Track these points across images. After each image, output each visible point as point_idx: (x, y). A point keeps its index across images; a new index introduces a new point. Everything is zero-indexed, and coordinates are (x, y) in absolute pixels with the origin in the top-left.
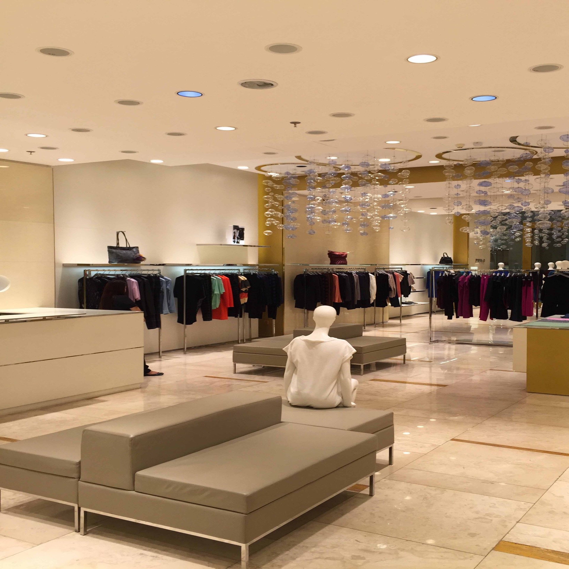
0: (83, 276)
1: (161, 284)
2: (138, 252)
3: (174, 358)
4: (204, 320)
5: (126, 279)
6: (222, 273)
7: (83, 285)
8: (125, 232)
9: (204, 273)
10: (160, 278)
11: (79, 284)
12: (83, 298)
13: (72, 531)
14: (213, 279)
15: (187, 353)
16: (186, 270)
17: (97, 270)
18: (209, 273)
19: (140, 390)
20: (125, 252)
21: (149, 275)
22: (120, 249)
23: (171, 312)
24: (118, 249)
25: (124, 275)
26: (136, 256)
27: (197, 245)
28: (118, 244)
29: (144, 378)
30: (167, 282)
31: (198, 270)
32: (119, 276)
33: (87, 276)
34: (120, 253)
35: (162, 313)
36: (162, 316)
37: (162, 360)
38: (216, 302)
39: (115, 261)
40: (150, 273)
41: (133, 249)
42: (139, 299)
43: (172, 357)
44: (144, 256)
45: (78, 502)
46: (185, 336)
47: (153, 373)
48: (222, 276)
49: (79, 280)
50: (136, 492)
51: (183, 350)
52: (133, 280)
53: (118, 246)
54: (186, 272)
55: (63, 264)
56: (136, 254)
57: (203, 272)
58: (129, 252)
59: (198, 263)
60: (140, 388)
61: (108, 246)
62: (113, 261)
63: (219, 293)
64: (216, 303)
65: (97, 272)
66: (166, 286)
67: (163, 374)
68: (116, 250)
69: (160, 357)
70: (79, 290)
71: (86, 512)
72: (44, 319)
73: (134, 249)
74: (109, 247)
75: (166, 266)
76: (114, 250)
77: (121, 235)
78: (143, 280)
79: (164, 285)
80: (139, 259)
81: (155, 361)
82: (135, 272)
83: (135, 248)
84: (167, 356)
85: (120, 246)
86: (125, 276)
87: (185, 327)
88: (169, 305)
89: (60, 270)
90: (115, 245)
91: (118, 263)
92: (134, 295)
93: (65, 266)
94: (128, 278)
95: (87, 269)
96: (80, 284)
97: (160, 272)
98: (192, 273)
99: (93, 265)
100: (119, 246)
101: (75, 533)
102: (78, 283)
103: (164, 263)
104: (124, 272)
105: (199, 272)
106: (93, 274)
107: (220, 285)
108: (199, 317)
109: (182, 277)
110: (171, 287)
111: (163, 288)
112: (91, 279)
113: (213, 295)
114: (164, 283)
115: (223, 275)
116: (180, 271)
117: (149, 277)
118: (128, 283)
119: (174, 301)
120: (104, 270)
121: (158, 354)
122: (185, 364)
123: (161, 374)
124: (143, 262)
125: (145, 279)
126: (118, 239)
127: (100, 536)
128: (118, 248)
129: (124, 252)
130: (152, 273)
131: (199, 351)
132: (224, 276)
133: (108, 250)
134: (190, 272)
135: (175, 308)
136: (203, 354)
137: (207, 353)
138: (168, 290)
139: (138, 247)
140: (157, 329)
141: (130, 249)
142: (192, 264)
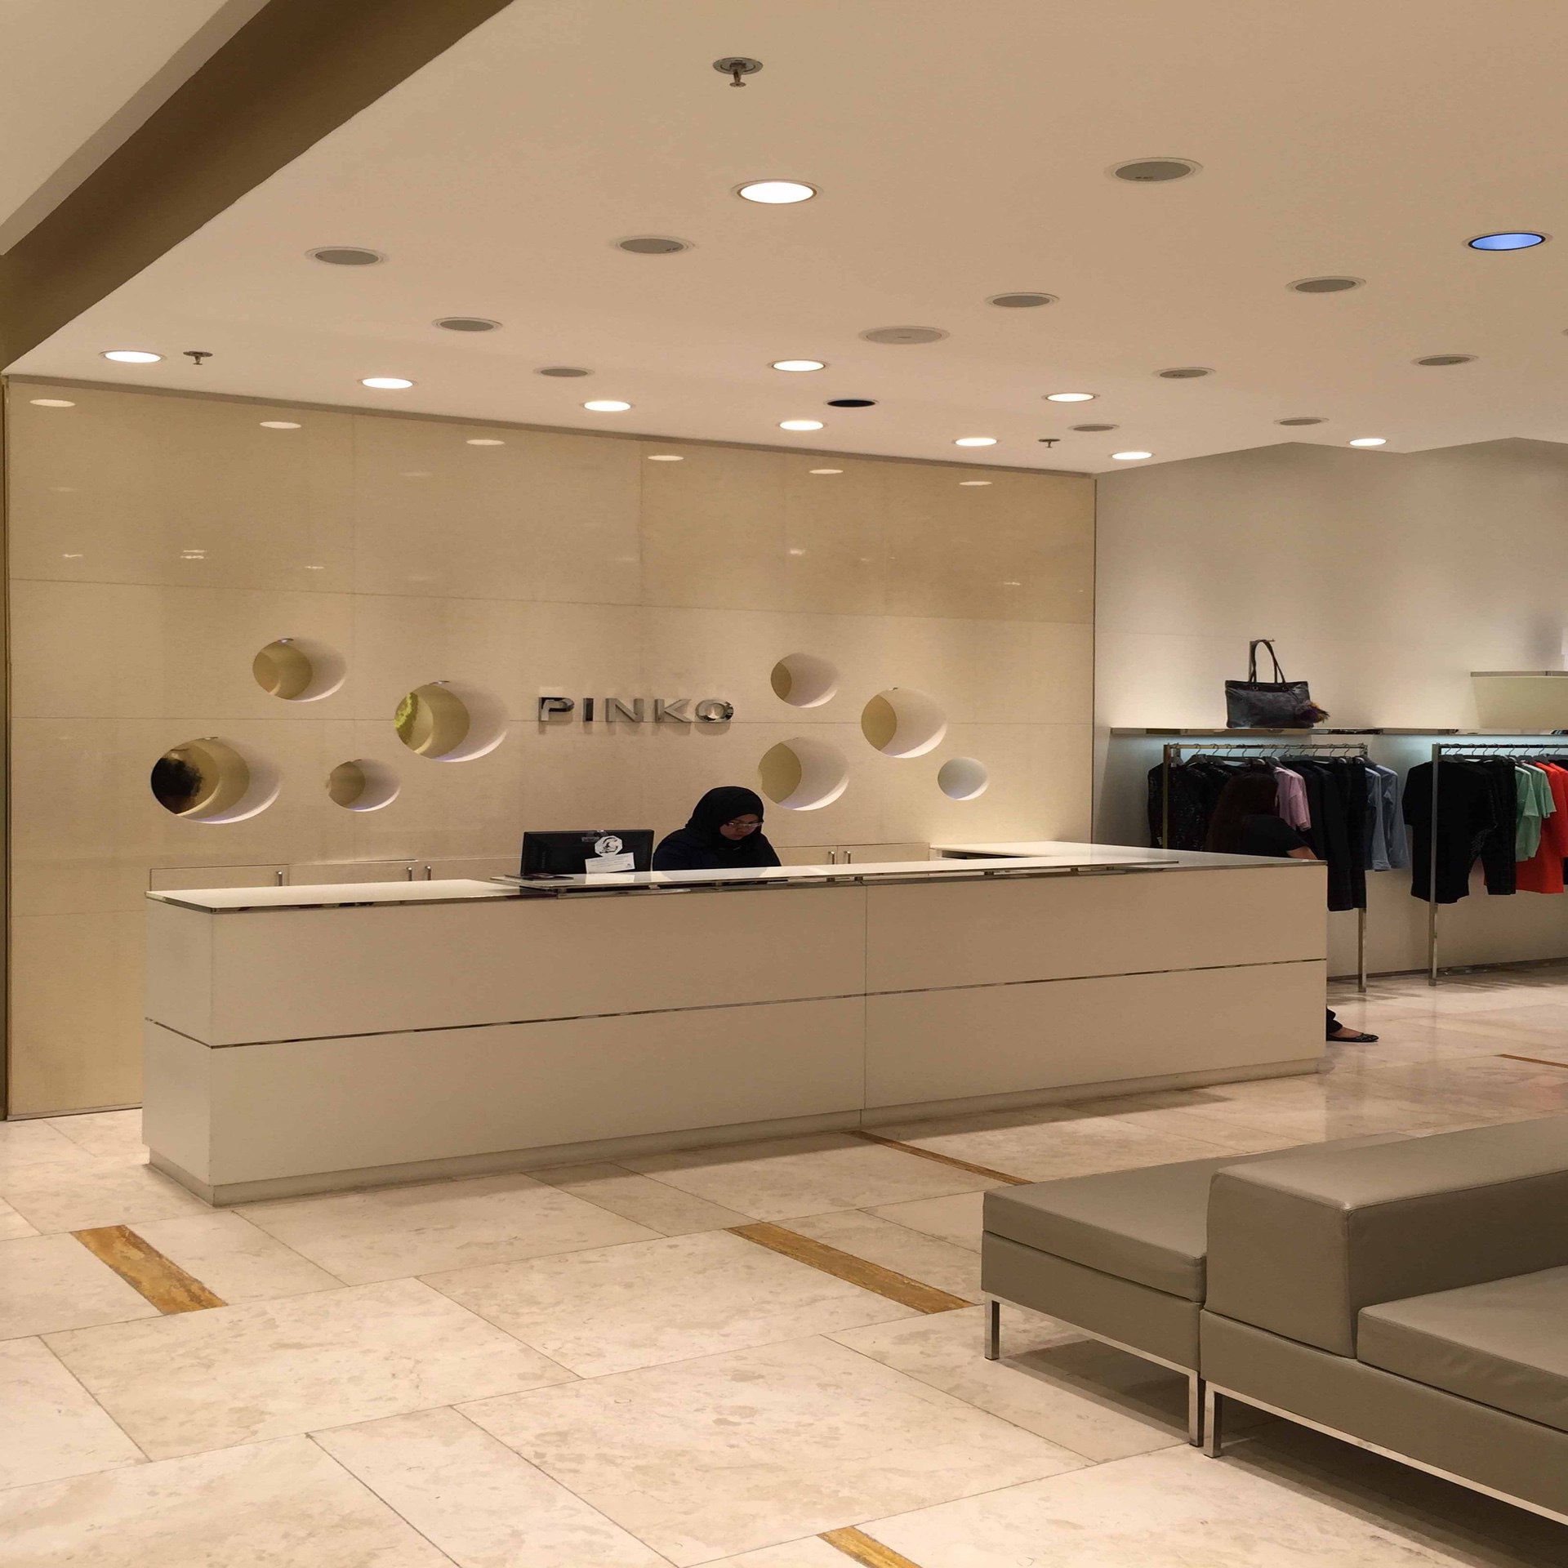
0: (1162, 762)
1: (1369, 785)
2: (1308, 697)
3: (1402, 994)
4: (1493, 890)
5: (1274, 769)
6: (1548, 755)
7: (1160, 784)
8: (1273, 641)
9: (1494, 755)
10: (1367, 769)
11: (1149, 783)
12: (1161, 821)
13: (1181, 1441)
14: (1522, 773)
15: (1437, 983)
16: (1438, 748)
17: (1197, 746)
18: (1508, 756)
19: (1315, 1078)
20: (1271, 698)
21: (1336, 759)
22: (1259, 690)
23: (1394, 864)
24: (1252, 690)
25: (1267, 760)
26: (1302, 707)
27: (1473, 674)
28: (1253, 674)
29: (1327, 1047)
30: (1387, 778)
31: (1475, 746)
32: (1255, 763)
33: (1172, 760)
34: (1260, 700)
35: (1370, 867)
36: (1369, 875)
37: (1368, 998)
38: (1527, 838)
39: (1244, 722)
40: (1337, 753)
41: (1292, 687)
42: (1308, 825)
43: (1394, 991)
44: (1321, 707)
45: (1199, 1366)
46: (1433, 936)
47: (1347, 1035)
48: (1548, 765)
49: (1150, 772)
50: (1358, 1363)
51: (1427, 975)
52: (1291, 773)
53: (1253, 681)
54: (1440, 752)
55: (1112, 729)
56: (1301, 702)
57: (1490, 752)
58: (1282, 697)
59: (1473, 726)
60: (1317, 1073)
61: (1227, 682)
62: (1238, 722)
63: (1537, 815)
64: (1528, 844)
65: (1197, 750)
66: (1383, 793)
67: (1377, 1038)
68: (1247, 692)
69: (1362, 990)
70: (1149, 800)
71: (1217, 1396)
72: (1074, 871)
73: (1295, 689)
74: (1232, 685)
75: (1383, 734)
76: (1243, 693)
77: (1261, 649)
78: (1320, 773)
79: (1377, 790)
80: (1308, 716)
81: (1349, 1000)
82: (1295, 752)
83: (1299, 686)
84: (1380, 989)
85: (1260, 679)
86: (1271, 764)
87: (1434, 911)
88: (1389, 845)
89: (1104, 744)
90: (1245, 679)
91: (1252, 726)
92: (1294, 814)
93: (1119, 734)
94: (1279, 769)
95: (1173, 742)
96: (1152, 782)
97: (1366, 753)
98: (1456, 756)
99: (1189, 732)
100: (1255, 680)
101: (1188, 1447)
102: (1149, 779)
103: (1378, 726)
104: (1267, 753)
105: (1479, 752)
106: (1186, 755)
107: (1542, 792)
108: (1476, 881)
109: (1427, 767)
110: (1395, 795)
111: (1373, 798)
112: (1182, 768)
113: (1519, 822)
114: (1376, 784)
115: (1551, 761)
116: (1423, 750)
117: (1335, 764)
118: (1280, 780)
119: (1403, 833)
120: (1215, 746)
121: (1357, 981)
122: (1434, 1016)
123: (1372, 1039)
124: (1321, 723)
125: (1324, 771)
126: (1253, 661)
127: (1255, 1467)
128: (1252, 685)
129: (1270, 695)
130: (1342, 755)
131: (1475, 982)
132: (1552, 764)
133: (1227, 692)
134: (1453, 752)
135: (1405, 853)
136: (1485, 991)
137: (1500, 989)
138: (1387, 804)
139: (1305, 684)
140: (1356, 910)
141: (1285, 687)
142: (1457, 730)
